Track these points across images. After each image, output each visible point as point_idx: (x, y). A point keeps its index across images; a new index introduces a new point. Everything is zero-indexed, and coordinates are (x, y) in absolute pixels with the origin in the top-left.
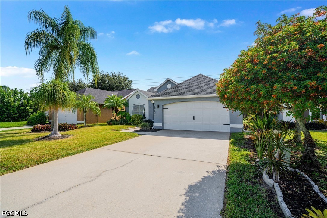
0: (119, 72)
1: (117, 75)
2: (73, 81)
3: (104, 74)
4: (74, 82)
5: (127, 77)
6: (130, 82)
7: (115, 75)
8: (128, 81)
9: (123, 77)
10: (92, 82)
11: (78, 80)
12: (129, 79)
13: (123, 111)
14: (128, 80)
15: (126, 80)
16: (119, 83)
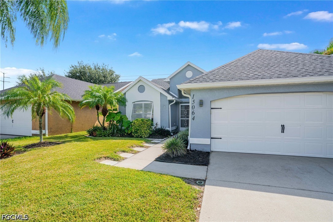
0: (104, 64)
1: (101, 68)
2: (42, 74)
3: (83, 66)
4: (44, 75)
5: (113, 70)
6: (118, 77)
7: (98, 67)
8: (115, 76)
9: (108, 71)
10: (68, 75)
11: (50, 72)
12: (116, 73)
13: (116, 112)
14: (114, 74)
15: (112, 74)
16: (104, 76)
